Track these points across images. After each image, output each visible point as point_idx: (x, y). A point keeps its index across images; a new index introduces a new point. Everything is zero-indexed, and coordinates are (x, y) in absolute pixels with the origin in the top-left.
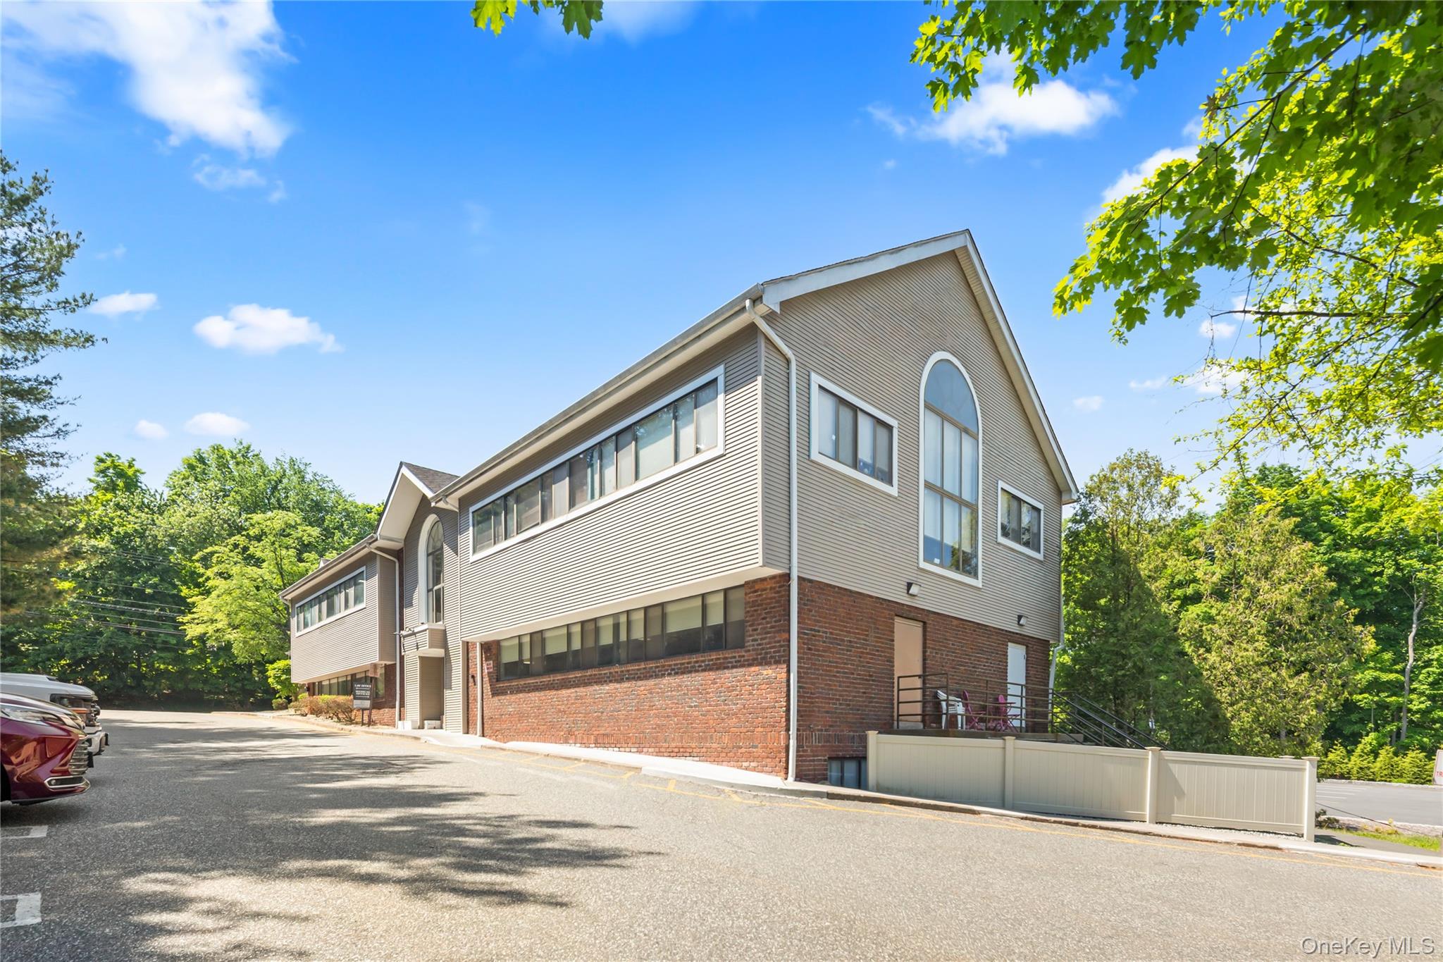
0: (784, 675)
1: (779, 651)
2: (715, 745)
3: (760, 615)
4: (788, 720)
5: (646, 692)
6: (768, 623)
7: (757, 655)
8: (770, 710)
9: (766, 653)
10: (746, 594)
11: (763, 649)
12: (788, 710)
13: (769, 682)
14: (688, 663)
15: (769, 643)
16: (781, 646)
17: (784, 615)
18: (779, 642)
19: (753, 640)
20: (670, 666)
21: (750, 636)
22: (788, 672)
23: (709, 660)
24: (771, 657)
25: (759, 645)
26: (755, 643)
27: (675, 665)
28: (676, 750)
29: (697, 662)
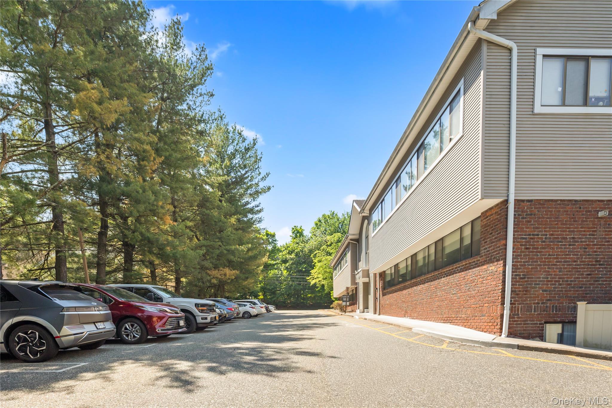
0: (501, 269)
1: (499, 253)
2: (463, 316)
3: (489, 232)
4: (503, 298)
5: (434, 288)
6: (493, 236)
7: (486, 258)
8: (492, 292)
9: (492, 256)
10: (481, 221)
11: (490, 254)
12: (503, 291)
13: (492, 273)
14: (452, 269)
15: (494, 249)
16: (500, 250)
17: (503, 229)
18: (499, 247)
19: (484, 249)
20: (444, 272)
21: (483, 247)
22: (505, 266)
23: (462, 266)
24: (494, 258)
25: (488, 251)
26: (486, 251)
27: (447, 271)
28: (446, 319)
29: (456, 268)
